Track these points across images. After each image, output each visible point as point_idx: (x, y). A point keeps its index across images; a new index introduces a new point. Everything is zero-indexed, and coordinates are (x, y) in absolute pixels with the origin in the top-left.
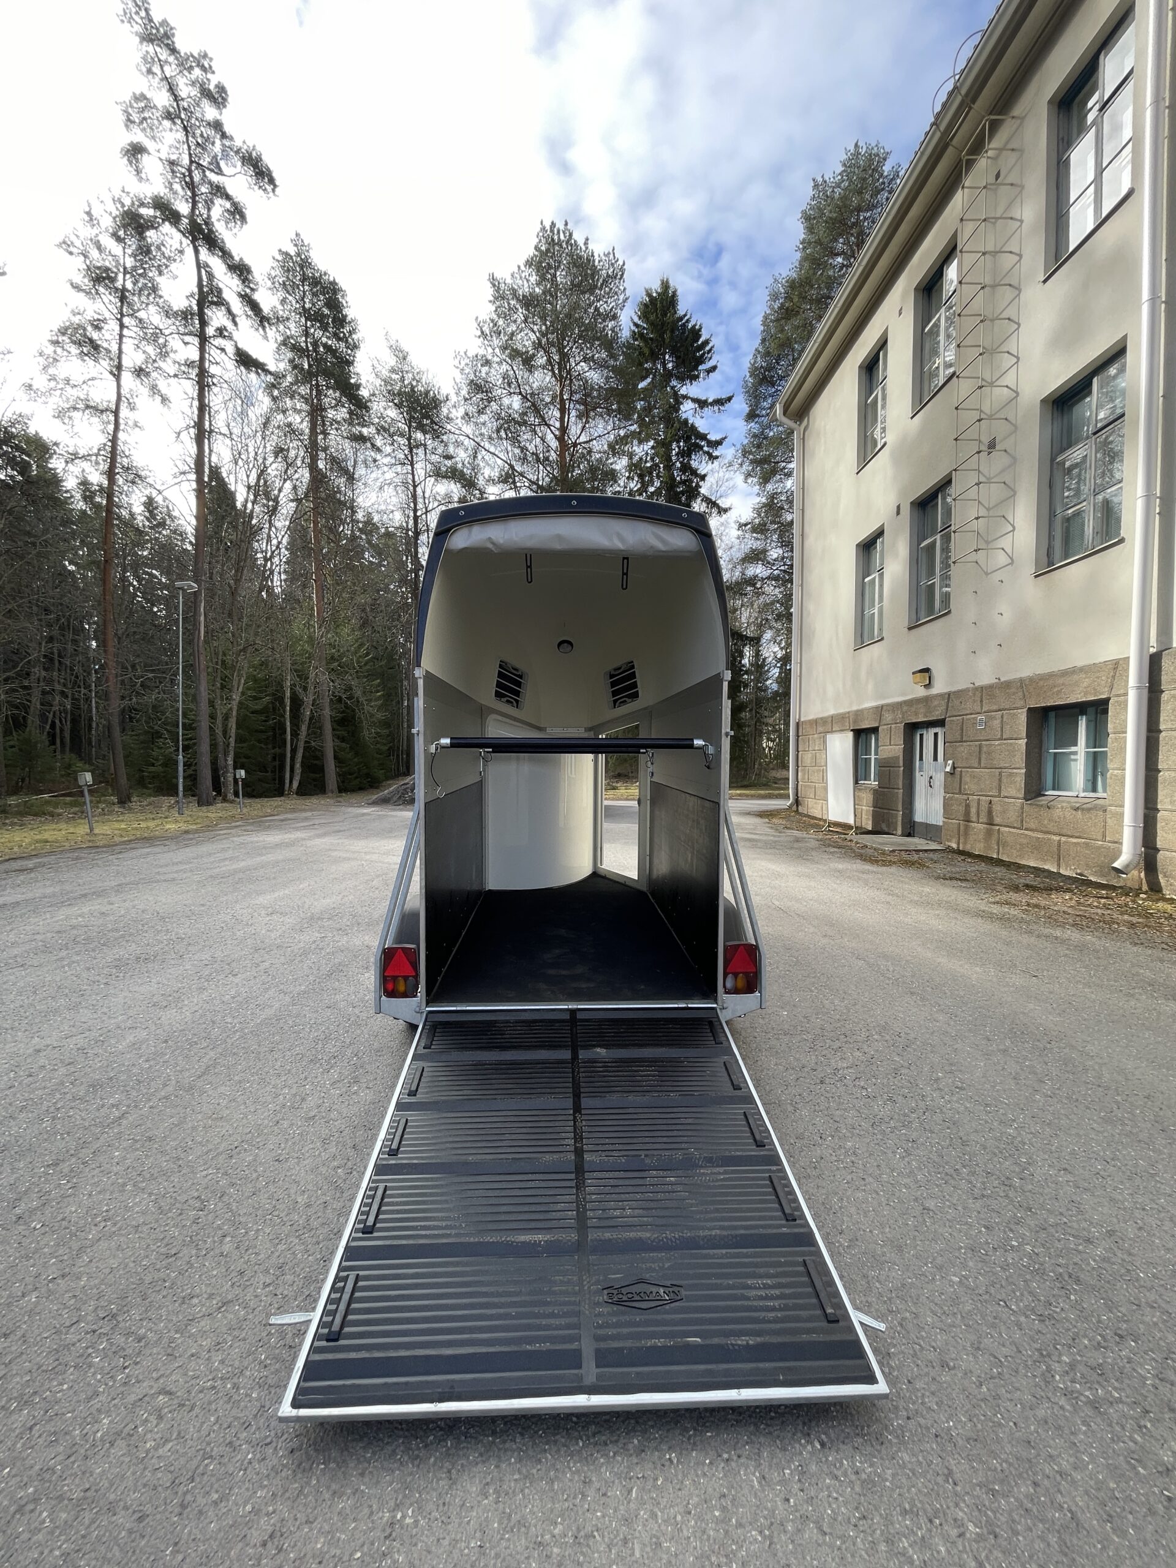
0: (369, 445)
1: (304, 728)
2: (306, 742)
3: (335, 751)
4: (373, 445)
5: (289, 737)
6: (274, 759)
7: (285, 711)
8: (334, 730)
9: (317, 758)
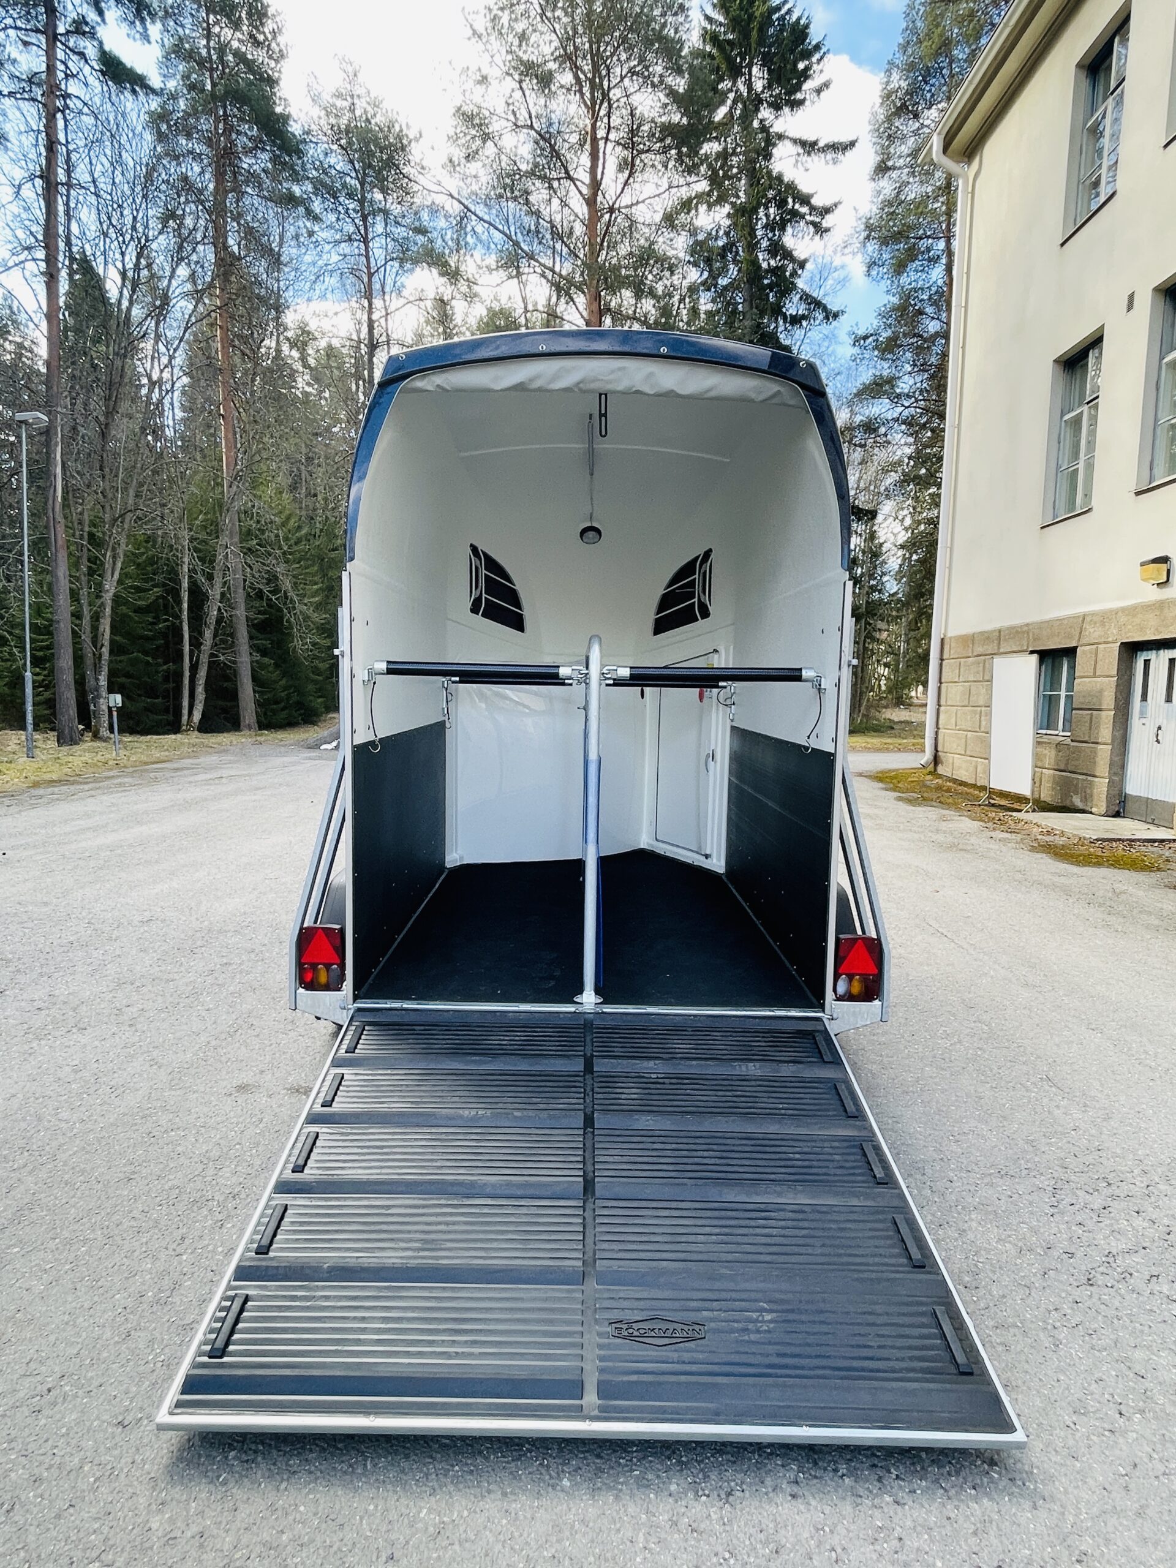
0: (301, 209)
1: (208, 634)
2: (212, 655)
3: (253, 669)
4: (309, 212)
5: (186, 648)
6: (166, 679)
7: (181, 610)
8: (251, 638)
9: (227, 678)
